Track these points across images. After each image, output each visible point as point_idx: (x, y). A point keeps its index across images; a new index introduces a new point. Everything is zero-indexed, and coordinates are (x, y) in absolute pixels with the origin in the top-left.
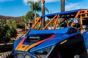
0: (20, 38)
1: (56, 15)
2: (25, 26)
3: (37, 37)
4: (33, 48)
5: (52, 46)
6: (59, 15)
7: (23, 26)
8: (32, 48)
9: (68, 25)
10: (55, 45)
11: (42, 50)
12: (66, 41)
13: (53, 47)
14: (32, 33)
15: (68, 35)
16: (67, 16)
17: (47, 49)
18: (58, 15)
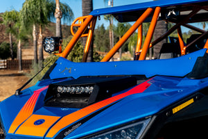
0: (19, 90)
1: (149, 10)
2: (16, 48)
3: (85, 86)
4: (74, 127)
5: (144, 119)
6: (157, 9)
7: (8, 49)
8: (70, 127)
9: (185, 45)
10: (153, 116)
11: (108, 136)
12: (192, 101)
13: (146, 125)
14: (64, 75)
15: (198, 81)
16: (182, 13)
17: (125, 130)
18: (154, 9)
